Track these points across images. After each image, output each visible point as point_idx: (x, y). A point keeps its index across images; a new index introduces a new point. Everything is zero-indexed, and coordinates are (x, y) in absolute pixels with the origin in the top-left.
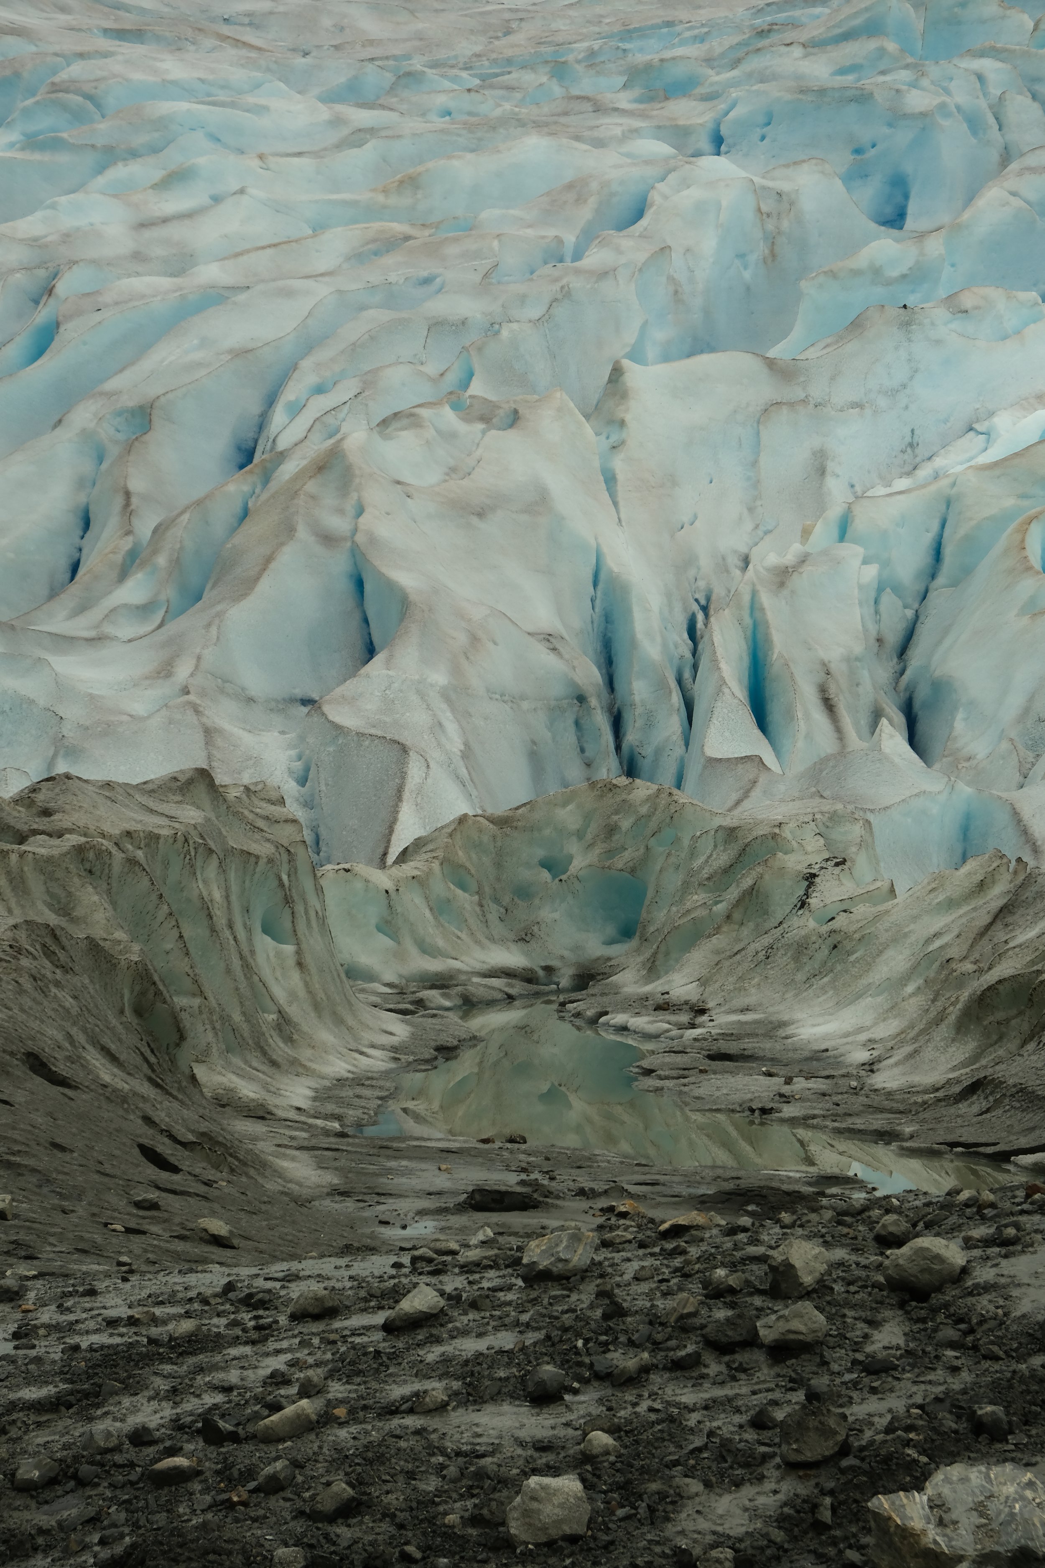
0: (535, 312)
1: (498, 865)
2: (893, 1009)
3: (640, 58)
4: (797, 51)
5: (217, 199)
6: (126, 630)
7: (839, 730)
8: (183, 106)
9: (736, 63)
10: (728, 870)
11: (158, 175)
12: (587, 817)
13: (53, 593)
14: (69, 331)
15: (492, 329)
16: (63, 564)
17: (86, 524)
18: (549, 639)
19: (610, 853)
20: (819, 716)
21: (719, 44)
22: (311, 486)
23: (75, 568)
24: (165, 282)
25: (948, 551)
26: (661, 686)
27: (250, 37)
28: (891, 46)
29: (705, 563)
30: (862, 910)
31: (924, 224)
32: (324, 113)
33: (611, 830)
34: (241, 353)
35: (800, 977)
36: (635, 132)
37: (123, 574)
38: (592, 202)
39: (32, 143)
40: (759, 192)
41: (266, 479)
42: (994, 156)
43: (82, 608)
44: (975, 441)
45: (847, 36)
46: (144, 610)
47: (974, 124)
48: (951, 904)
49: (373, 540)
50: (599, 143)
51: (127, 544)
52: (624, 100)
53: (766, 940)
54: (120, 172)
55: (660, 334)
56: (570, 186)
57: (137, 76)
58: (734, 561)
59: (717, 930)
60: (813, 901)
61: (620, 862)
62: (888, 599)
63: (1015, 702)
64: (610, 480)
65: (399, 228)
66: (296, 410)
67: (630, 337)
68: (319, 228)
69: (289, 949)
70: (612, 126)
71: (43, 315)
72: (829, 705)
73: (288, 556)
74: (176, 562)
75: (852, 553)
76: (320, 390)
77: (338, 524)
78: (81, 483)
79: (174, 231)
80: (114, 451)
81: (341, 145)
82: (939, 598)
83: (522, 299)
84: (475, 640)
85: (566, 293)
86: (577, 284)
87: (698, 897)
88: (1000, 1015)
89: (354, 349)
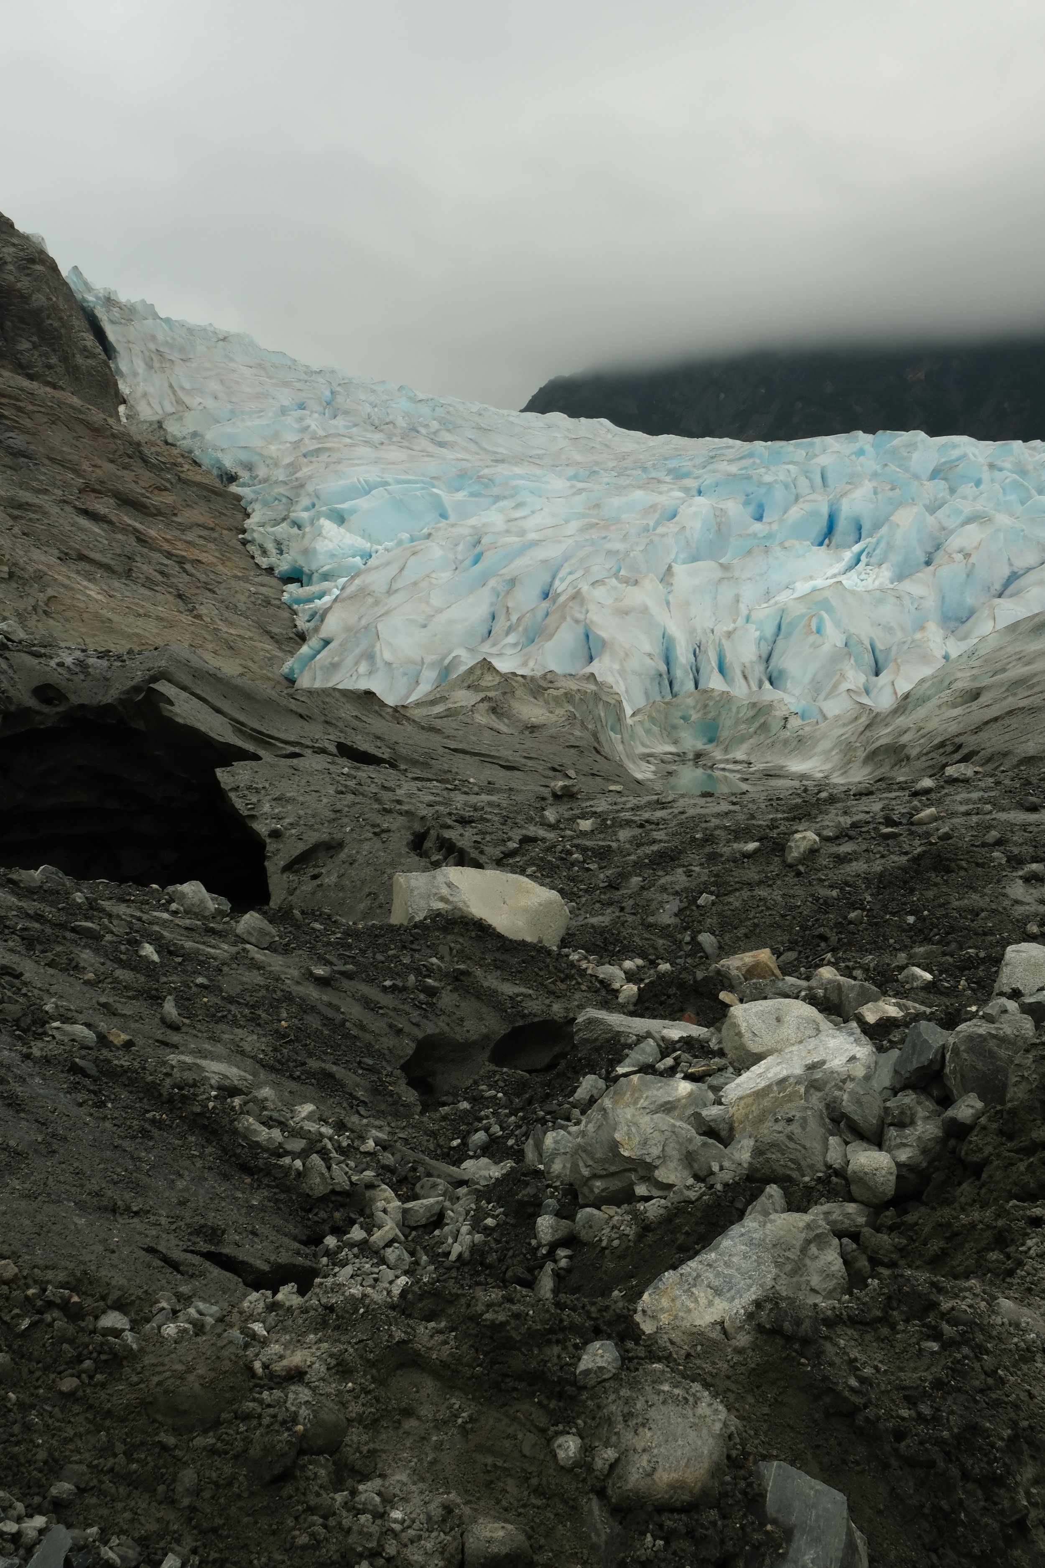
0: (641, 548)
1: (666, 718)
2: (827, 760)
3: (670, 466)
4: (726, 463)
5: (533, 512)
6: (509, 651)
7: (749, 685)
8: (522, 482)
9: (705, 467)
10: (754, 717)
11: (513, 505)
12: (697, 702)
13: (483, 641)
14: (486, 555)
15: (627, 554)
16: (486, 631)
17: (494, 618)
18: (649, 655)
19: (705, 714)
20: (742, 681)
21: (697, 461)
22: (571, 604)
23: (490, 632)
24: (517, 539)
25: (783, 627)
26: (686, 672)
27: (538, 461)
28: (758, 461)
29: (699, 631)
30: (807, 729)
31: (769, 520)
32: (568, 484)
33: (706, 706)
34: (544, 562)
35: (786, 751)
36: (672, 489)
37: (507, 633)
38: (659, 512)
39: (472, 495)
40: (714, 508)
41: (554, 602)
42: (793, 498)
43: (494, 645)
44: (788, 592)
45: (742, 458)
46: (515, 645)
47: (786, 486)
48: (845, 725)
49: (592, 621)
50: (660, 493)
51: (508, 624)
52: (668, 479)
53: (771, 740)
54: (501, 504)
55: (682, 556)
56: (651, 507)
57: (506, 473)
58: (708, 631)
59: (751, 737)
60: (788, 726)
61: (710, 716)
62: (763, 643)
63: (808, 677)
64: (668, 603)
65: (594, 521)
66: (563, 580)
67: (673, 556)
68: (567, 521)
69: (619, 736)
70: (664, 487)
71: (478, 550)
72: (745, 677)
73: (564, 627)
74: (526, 630)
75: (752, 627)
76: (570, 573)
77: (580, 616)
78: (492, 604)
79: (520, 523)
80: (502, 594)
81: (573, 494)
82: (780, 643)
83: (637, 544)
84: (627, 654)
85: (652, 542)
86: (655, 538)
87: (743, 726)
88: (881, 758)
89: (582, 560)
